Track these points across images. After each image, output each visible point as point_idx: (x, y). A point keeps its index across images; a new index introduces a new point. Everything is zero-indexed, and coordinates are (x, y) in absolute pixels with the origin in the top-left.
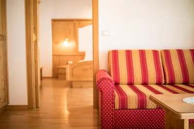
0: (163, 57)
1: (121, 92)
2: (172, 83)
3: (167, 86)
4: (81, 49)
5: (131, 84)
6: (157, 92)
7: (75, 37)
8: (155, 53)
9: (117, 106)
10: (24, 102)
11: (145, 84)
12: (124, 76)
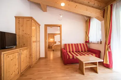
0: (77, 45)
1: (69, 55)
2: (79, 52)
3: (78, 52)
4: (55, 41)
5: (70, 52)
6: (77, 55)
7: (54, 38)
8: (75, 44)
9: (68, 58)
10: (44, 56)
11: (73, 52)
12: (68, 50)
